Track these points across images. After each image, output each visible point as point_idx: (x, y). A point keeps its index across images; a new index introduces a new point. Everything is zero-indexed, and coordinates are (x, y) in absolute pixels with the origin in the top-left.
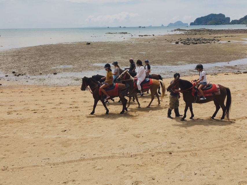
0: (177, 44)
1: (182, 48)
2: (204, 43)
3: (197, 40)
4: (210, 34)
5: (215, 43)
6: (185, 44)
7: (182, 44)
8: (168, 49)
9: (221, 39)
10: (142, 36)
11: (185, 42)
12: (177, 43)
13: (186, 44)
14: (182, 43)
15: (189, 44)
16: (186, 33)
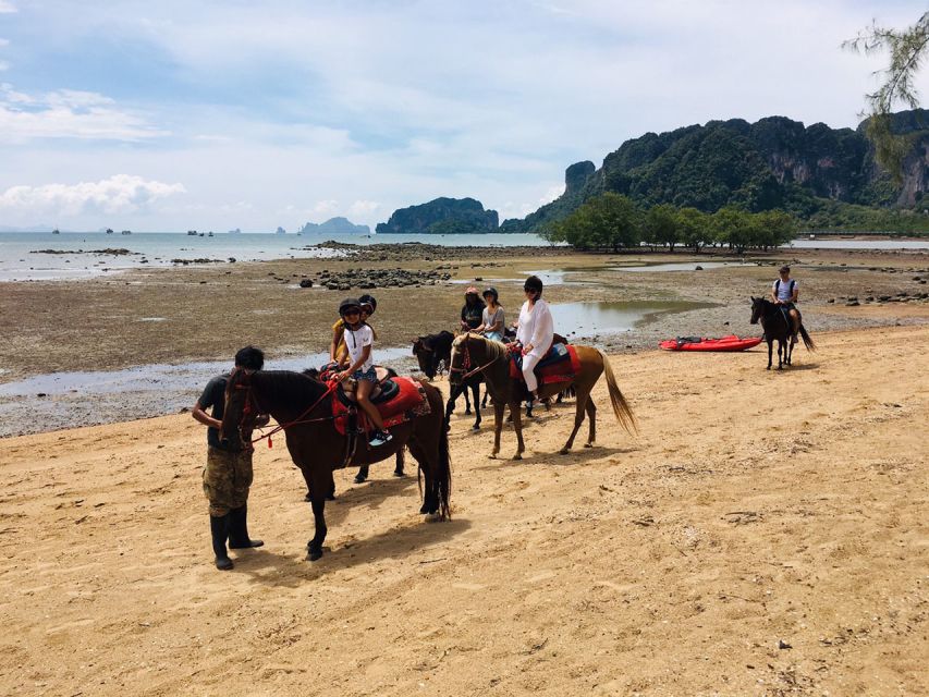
0: (307, 290)
1: (315, 302)
2: (396, 284)
3: (380, 276)
4: (427, 259)
5: (433, 284)
6: (331, 288)
7: (325, 289)
8: (265, 303)
9: (455, 274)
10: (186, 262)
11: (336, 282)
12: (307, 284)
13: (335, 288)
14: (323, 284)
15: (348, 288)
16: (354, 254)
